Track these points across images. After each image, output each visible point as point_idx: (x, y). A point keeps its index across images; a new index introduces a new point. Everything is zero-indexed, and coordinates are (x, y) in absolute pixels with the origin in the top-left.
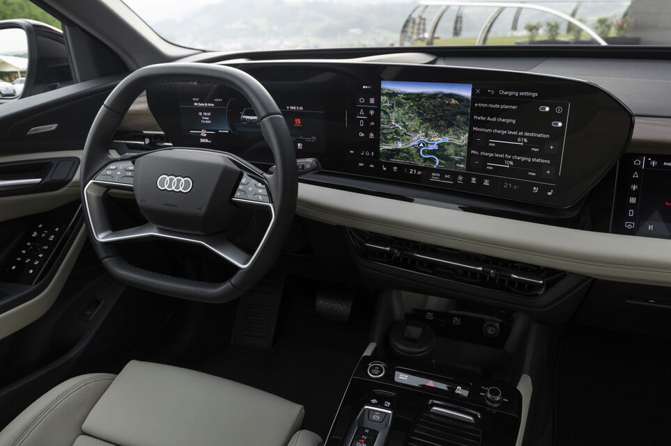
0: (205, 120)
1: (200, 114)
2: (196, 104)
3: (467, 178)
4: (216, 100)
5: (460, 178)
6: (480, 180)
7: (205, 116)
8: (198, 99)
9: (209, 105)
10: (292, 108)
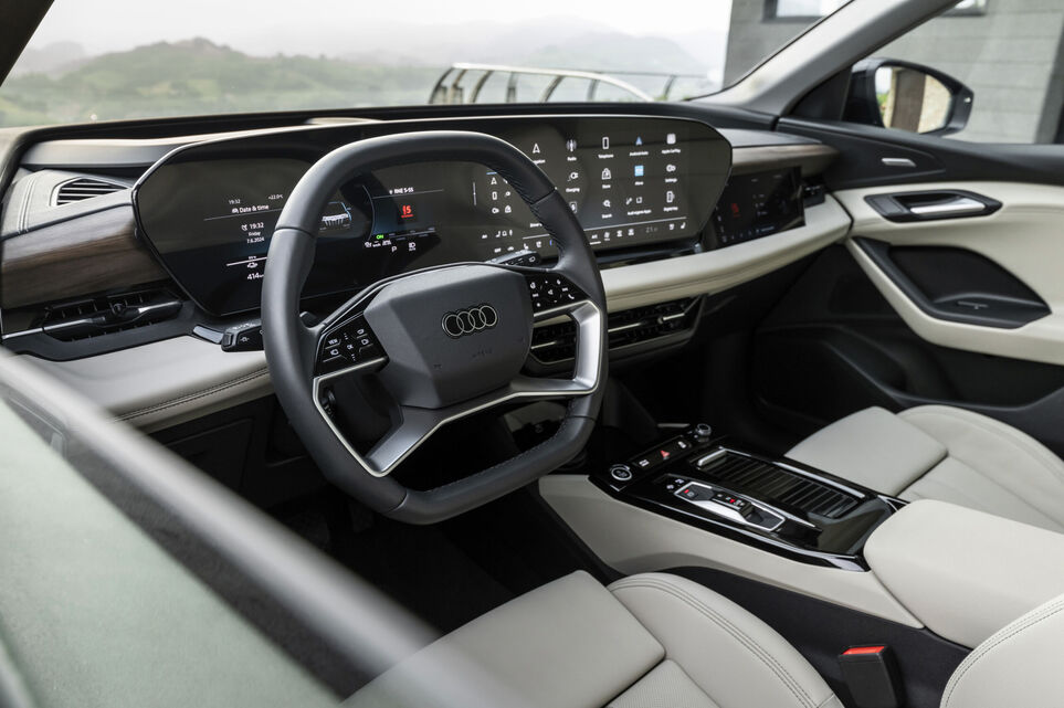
0: (254, 237)
1: (245, 227)
2: (235, 210)
3: (613, 232)
4: (272, 198)
5: (607, 235)
6: (625, 231)
7: (253, 230)
8: (238, 202)
9: (260, 208)
10: (397, 191)
